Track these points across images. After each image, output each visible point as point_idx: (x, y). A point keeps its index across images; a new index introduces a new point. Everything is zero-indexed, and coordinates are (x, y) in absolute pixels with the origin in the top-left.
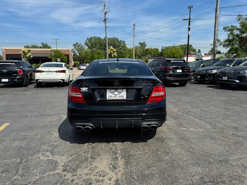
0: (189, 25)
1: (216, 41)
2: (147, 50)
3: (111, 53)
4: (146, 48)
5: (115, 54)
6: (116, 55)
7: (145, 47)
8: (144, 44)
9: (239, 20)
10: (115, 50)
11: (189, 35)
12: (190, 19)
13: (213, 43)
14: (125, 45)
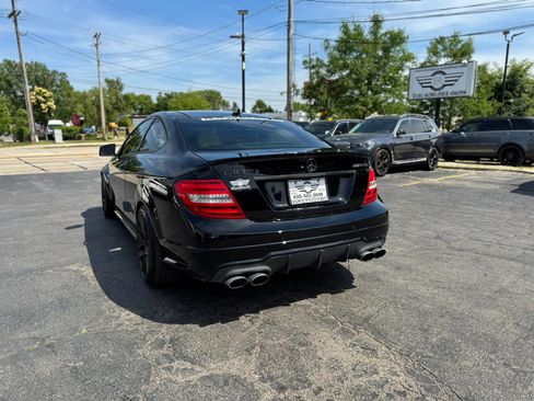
0: (243, 50)
1: (290, 86)
2: (126, 97)
3: (38, 101)
4: (124, 92)
5: (52, 104)
6: (54, 107)
7: (121, 89)
8: (118, 82)
9: (326, 48)
10: (48, 94)
11: (243, 71)
12: (243, 36)
13: (286, 89)
14: (68, 82)
